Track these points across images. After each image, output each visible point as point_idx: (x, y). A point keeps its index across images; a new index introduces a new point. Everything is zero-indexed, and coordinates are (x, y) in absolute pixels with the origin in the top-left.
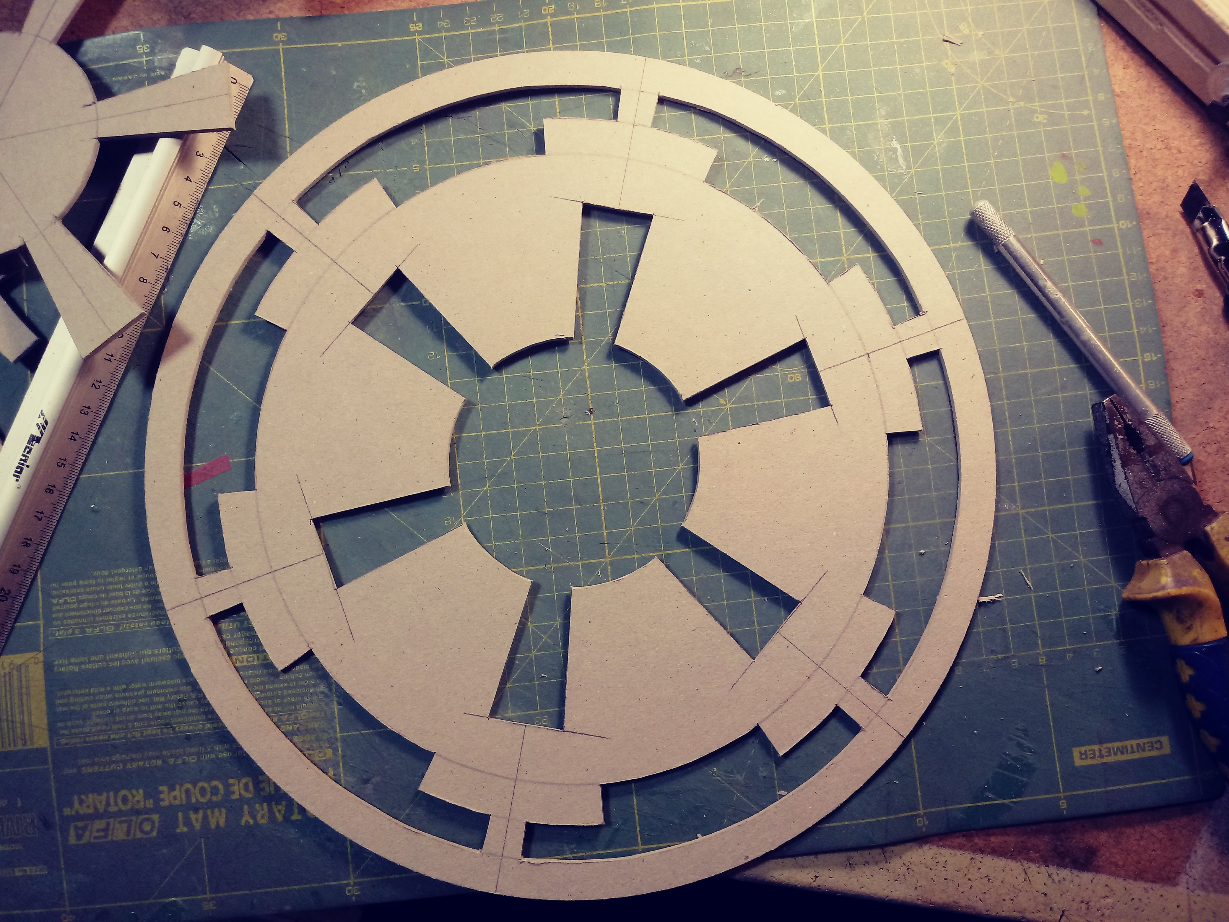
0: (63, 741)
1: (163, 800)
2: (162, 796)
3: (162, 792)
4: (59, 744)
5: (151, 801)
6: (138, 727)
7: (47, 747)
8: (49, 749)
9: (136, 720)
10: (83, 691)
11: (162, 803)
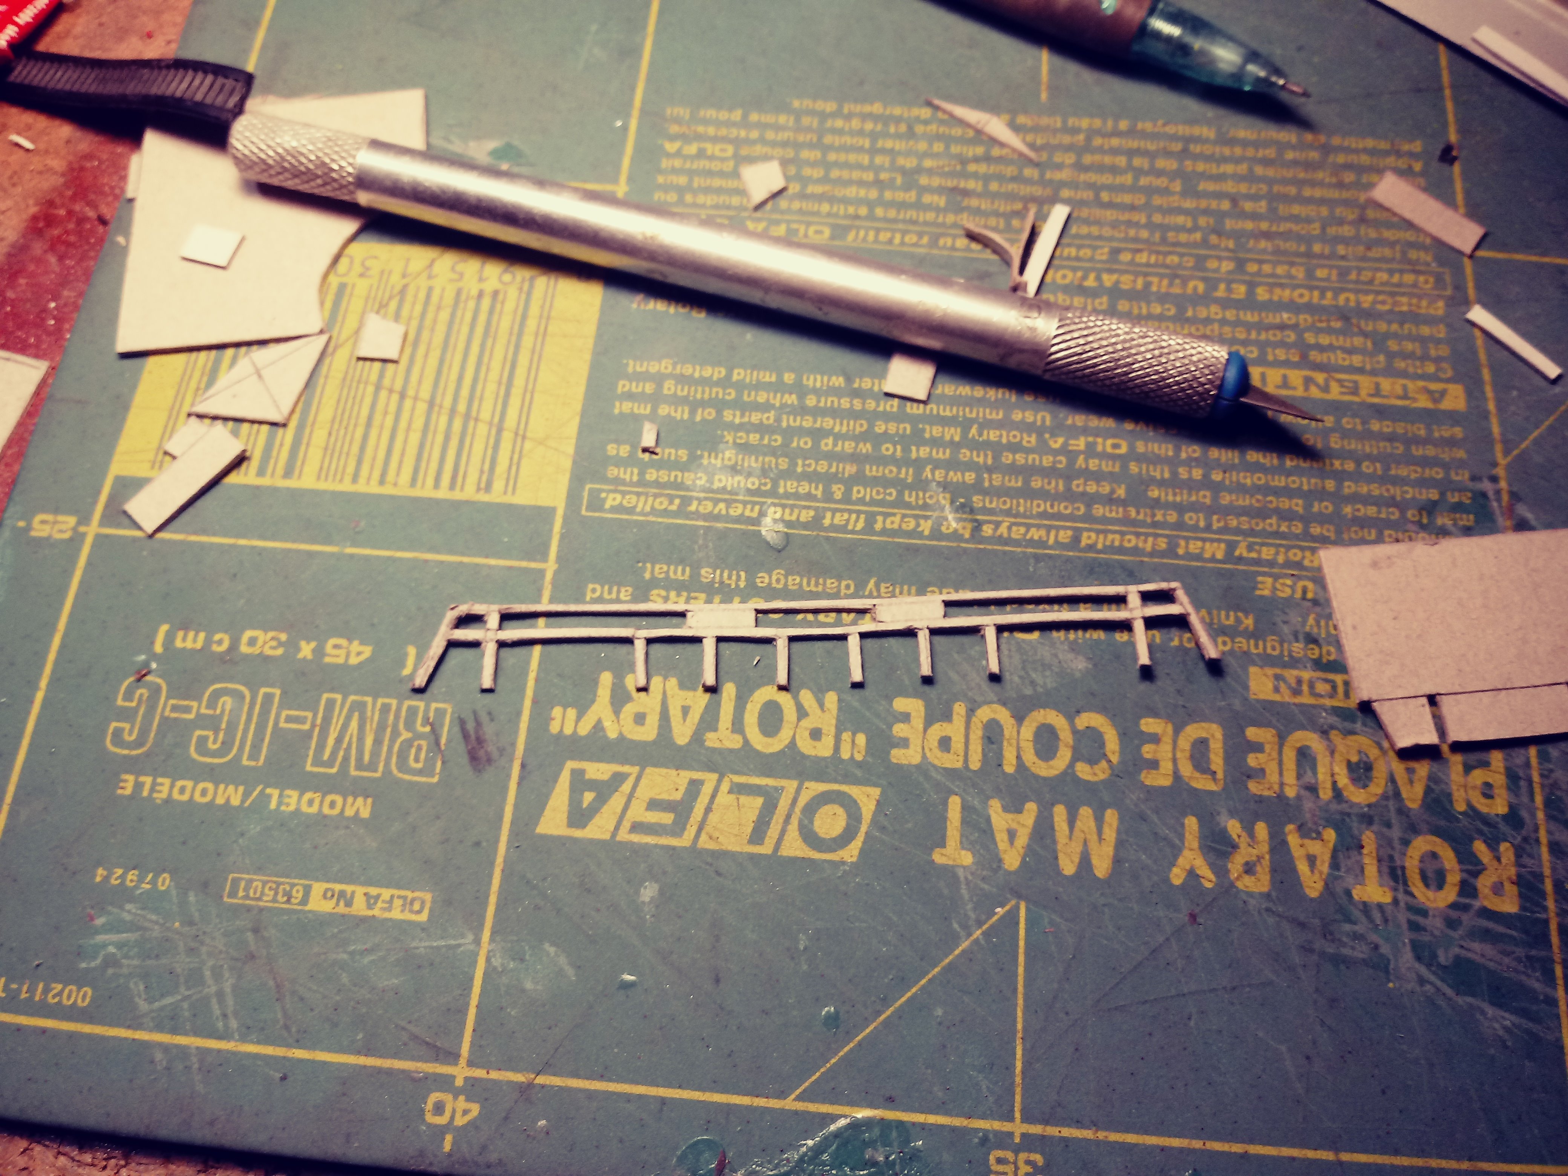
0: (612, 500)
1: (904, 743)
2: (899, 730)
3: (905, 718)
4: (596, 504)
5: (861, 739)
6: (861, 501)
7: (553, 510)
8: (560, 512)
9: (859, 479)
10: (708, 372)
11: (898, 756)
